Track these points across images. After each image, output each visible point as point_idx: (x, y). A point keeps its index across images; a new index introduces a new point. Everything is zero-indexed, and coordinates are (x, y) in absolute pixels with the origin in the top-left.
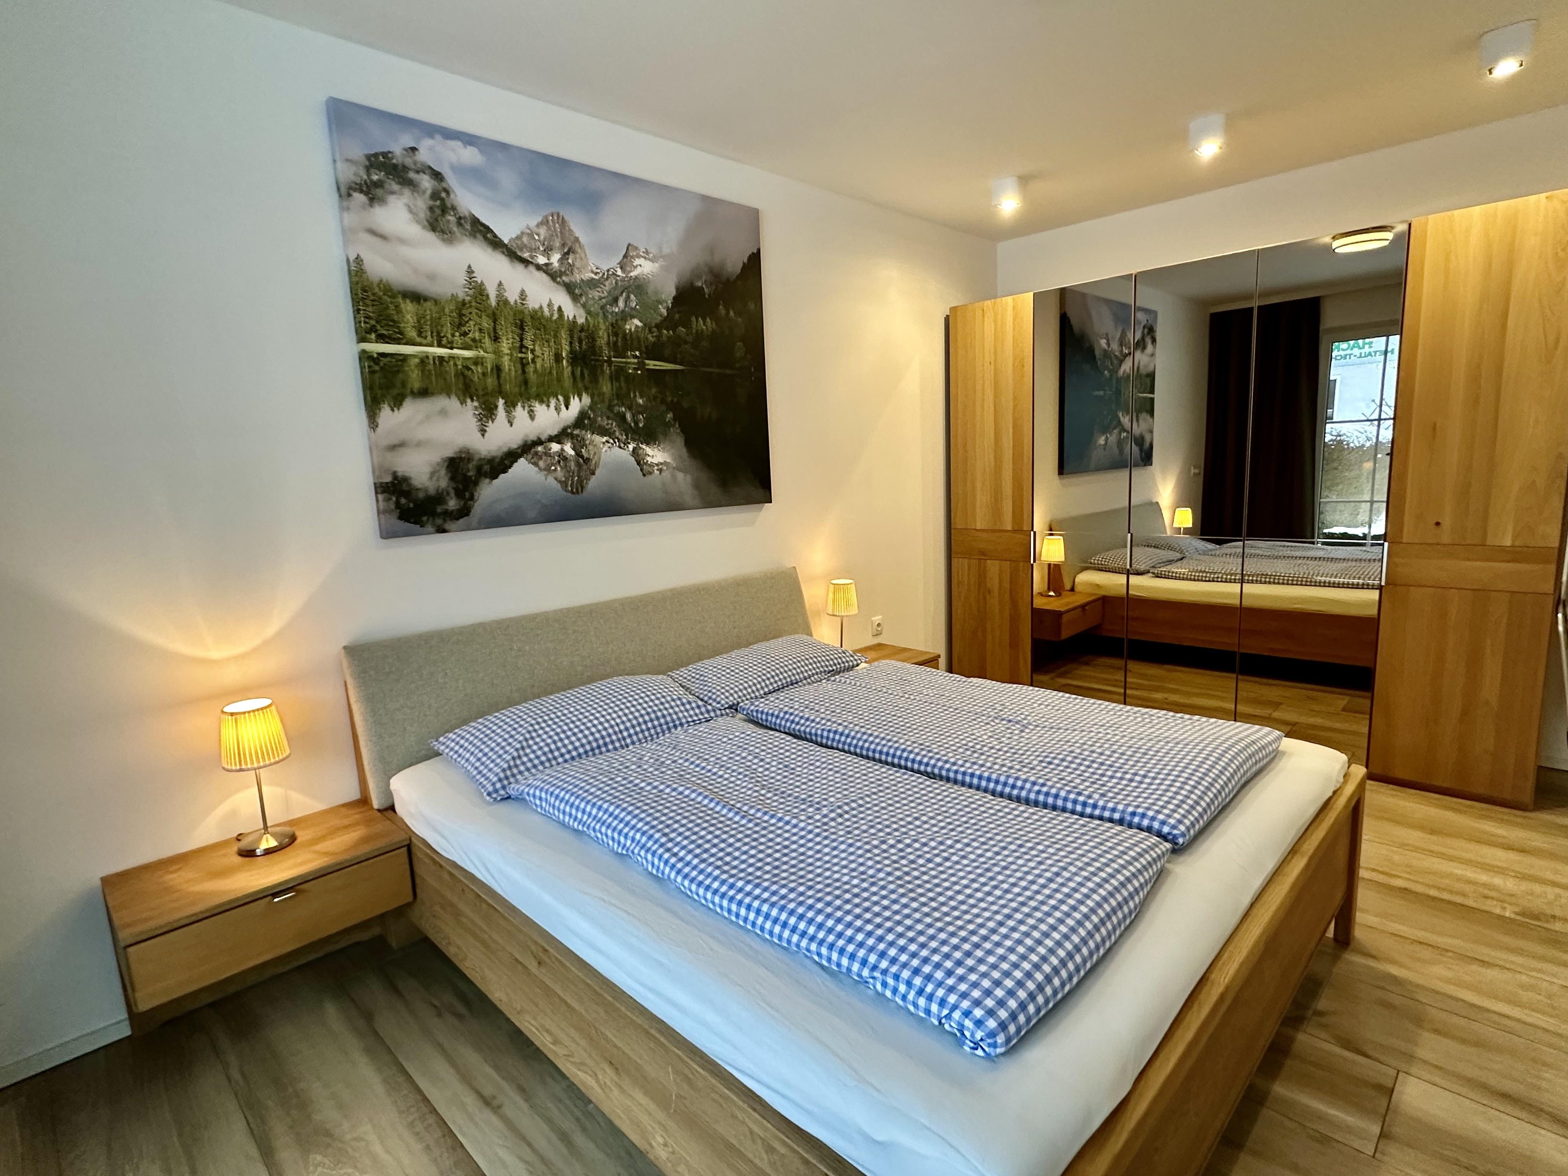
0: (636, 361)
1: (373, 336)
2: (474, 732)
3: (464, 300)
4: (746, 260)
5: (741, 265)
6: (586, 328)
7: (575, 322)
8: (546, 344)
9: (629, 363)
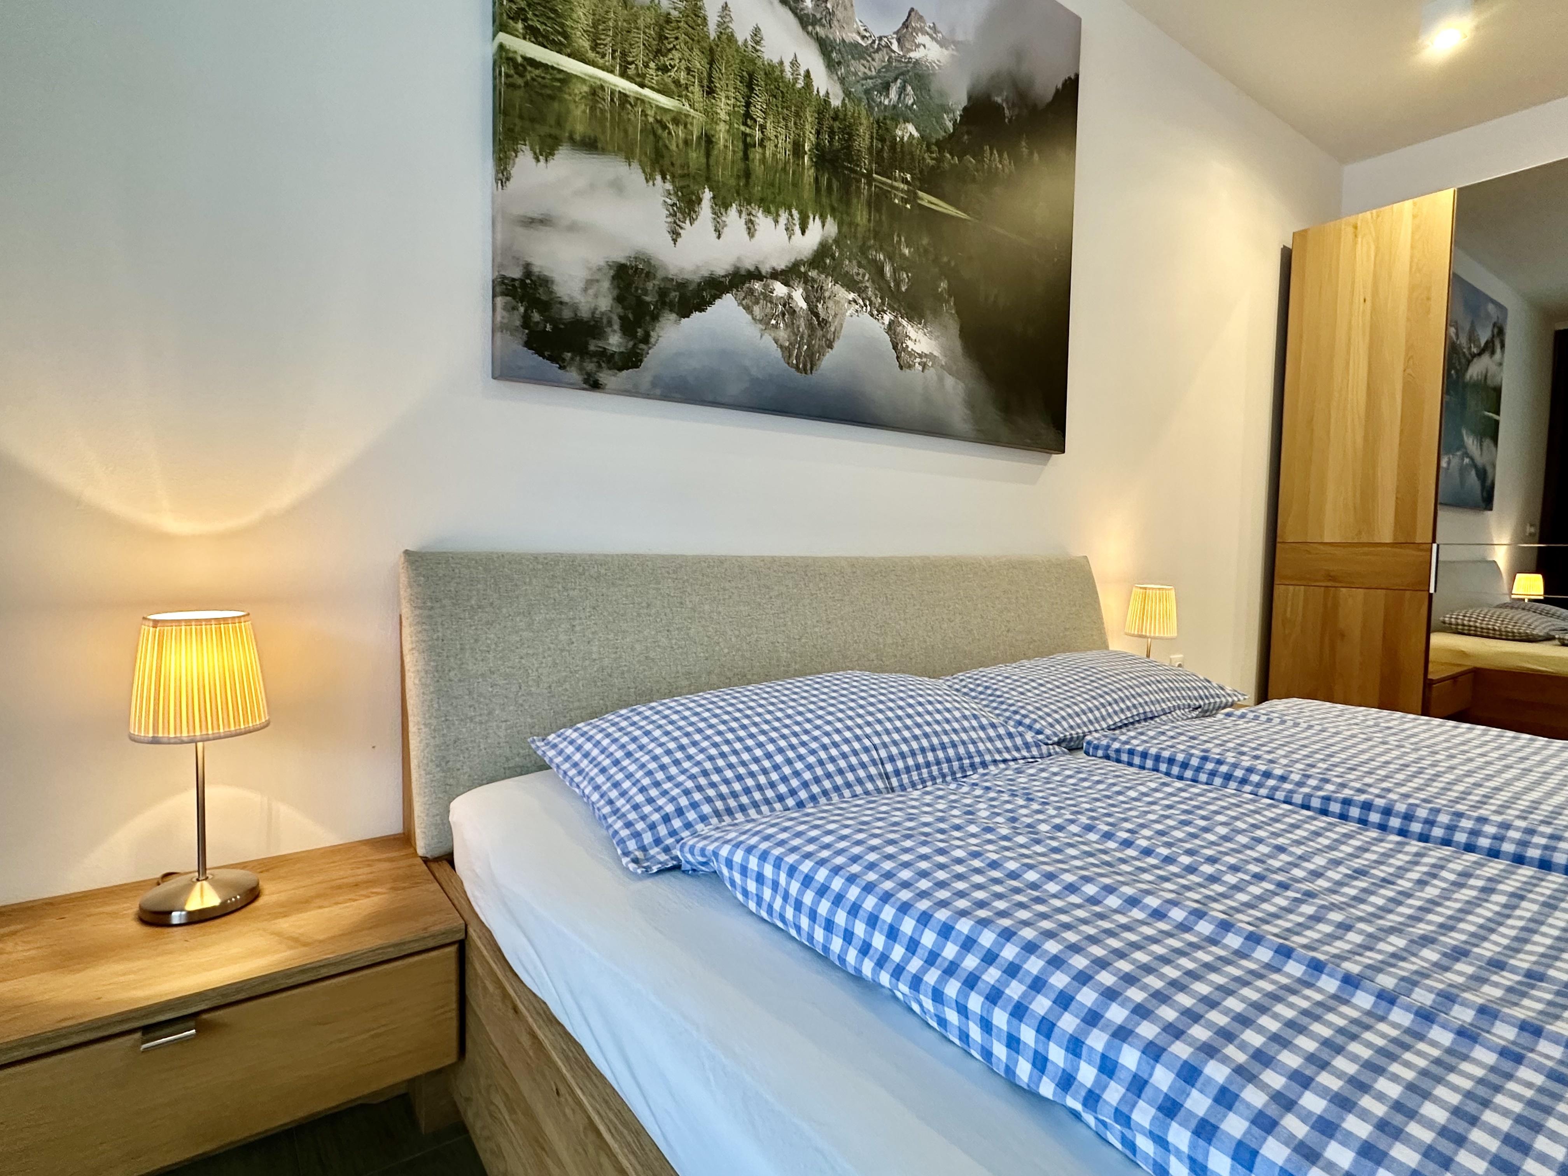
0: (906, 188)
1: (520, 26)
2: (611, 730)
3: (669, 14)
4: (1060, 86)
5: (1053, 91)
6: (841, 116)
7: (827, 102)
8: (783, 123)
9: (897, 189)
